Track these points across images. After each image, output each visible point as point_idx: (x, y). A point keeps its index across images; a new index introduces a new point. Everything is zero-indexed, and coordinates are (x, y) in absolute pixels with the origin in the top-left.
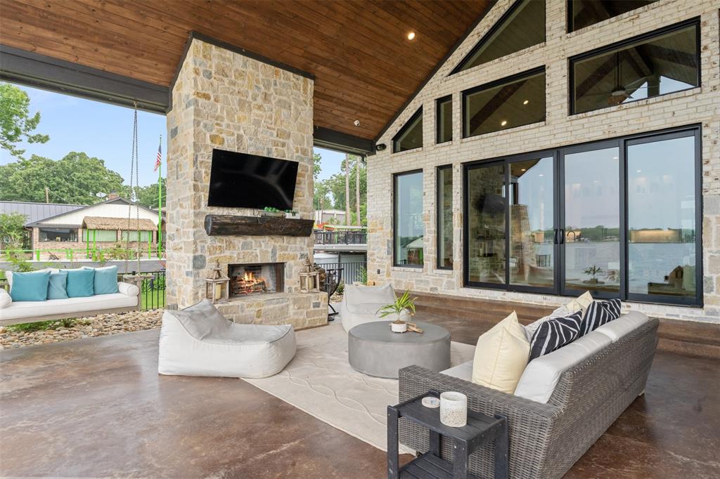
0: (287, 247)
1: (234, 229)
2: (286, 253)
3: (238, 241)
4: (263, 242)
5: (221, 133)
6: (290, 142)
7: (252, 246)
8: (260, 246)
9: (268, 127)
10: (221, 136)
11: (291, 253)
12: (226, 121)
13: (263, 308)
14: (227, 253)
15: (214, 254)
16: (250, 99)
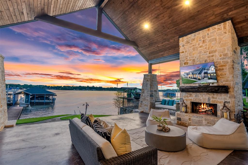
0: (217, 97)
1: (187, 90)
2: (216, 100)
3: (194, 95)
4: (204, 95)
5: (187, 61)
6: (217, 53)
7: (199, 96)
8: (203, 96)
9: (205, 52)
10: (187, 62)
11: (219, 100)
12: (189, 57)
13: (191, 118)
14: (190, 98)
15: (186, 98)
16: (197, 46)
